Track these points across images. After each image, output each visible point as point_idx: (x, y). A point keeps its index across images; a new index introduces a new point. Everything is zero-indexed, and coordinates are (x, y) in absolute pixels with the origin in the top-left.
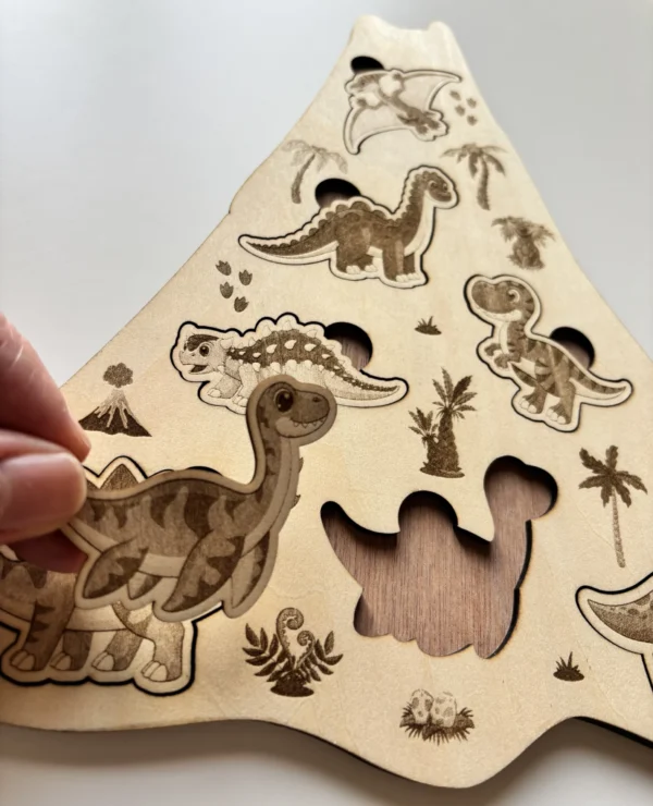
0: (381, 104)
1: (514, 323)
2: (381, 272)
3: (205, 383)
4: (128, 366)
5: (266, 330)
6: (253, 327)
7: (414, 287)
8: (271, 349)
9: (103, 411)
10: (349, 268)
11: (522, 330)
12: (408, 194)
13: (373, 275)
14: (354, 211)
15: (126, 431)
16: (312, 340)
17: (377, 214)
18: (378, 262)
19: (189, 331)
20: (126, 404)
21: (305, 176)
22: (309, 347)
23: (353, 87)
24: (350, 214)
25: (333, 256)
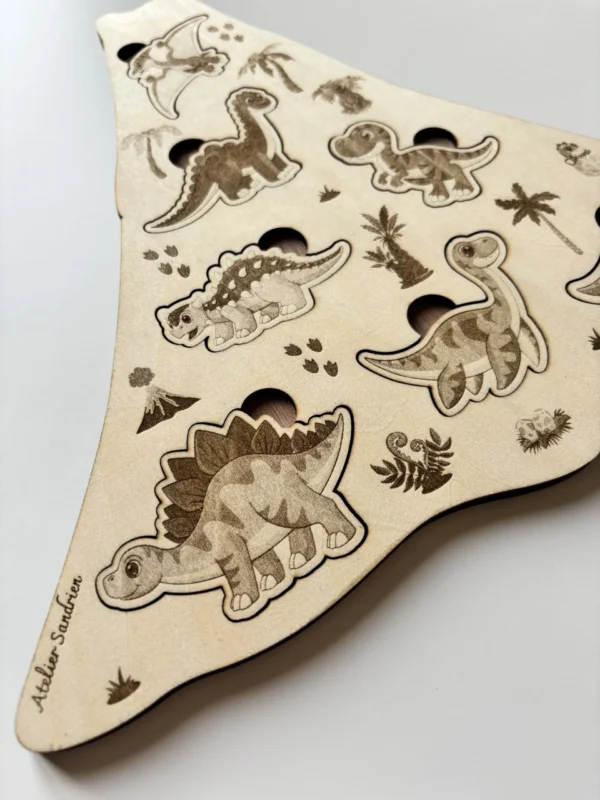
0: (165, 71)
1: (383, 153)
2: (264, 181)
3: (206, 340)
4: (142, 366)
5: (217, 276)
6: (206, 279)
7: (295, 175)
8: (232, 285)
9: (151, 408)
10: (239, 194)
11: (392, 153)
12: (238, 119)
13: (259, 187)
14: (210, 155)
15: (180, 409)
16: (256, 259)
17: (228, 147)
18: (256, 176)
19: (164, 314)
20: (164, 391)
21: (154, 156)
22: (257, 265)
23: (134, 73)
24: (209, 159)
25: (221, 193)
